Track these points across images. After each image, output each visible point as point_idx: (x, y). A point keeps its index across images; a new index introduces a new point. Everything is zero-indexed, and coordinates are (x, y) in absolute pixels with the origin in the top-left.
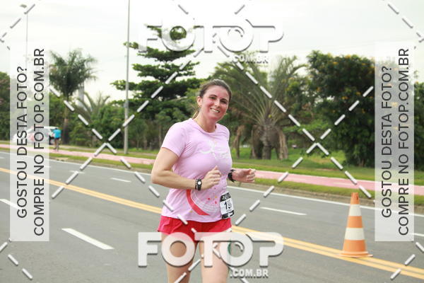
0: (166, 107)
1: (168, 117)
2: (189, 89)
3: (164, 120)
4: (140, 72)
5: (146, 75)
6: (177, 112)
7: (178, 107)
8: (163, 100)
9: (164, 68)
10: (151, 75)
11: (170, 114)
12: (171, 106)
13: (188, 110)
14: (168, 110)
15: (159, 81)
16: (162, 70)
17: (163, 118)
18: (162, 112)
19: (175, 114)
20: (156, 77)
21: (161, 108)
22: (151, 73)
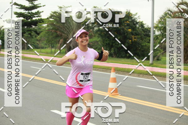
0: (28, 31)
1: (29, 35)
2: (38, 23)
3: (28, 36)
4: (17, 15)
5: (19, 17)
6: (33, 33)
7: (34, 31)
8: (27, 28)
9: (28, 14)
10: (22, 17)
11: (30, 34)
12: (31, 31)
13: (38, 32)
14: (29, 32)
15: (25, 19)
16: (27, 15)
17: (27, 36)
18: (27, 33)
19: (32, 34)
20: (24, 18)
21: (26, 32)
22: (22, 16)
